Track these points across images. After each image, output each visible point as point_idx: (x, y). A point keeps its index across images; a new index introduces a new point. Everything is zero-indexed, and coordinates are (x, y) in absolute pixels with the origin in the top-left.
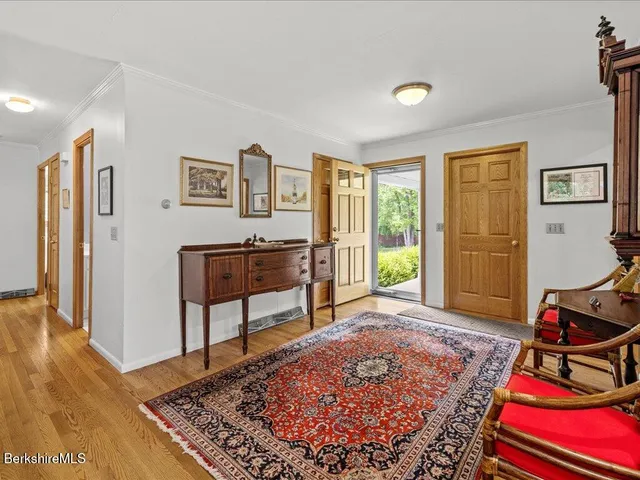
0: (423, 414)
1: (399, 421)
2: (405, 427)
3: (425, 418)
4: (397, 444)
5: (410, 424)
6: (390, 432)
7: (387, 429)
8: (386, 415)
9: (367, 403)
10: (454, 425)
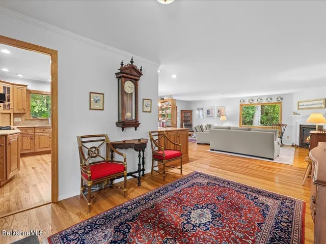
1: (191, 190)
2: (189, 189)
3: (181, 191)
4: (192, 186)
5: (187, 189)
6: (194, 188)
8: (195, 192)
9: (203, 196)
10: (172, 188)
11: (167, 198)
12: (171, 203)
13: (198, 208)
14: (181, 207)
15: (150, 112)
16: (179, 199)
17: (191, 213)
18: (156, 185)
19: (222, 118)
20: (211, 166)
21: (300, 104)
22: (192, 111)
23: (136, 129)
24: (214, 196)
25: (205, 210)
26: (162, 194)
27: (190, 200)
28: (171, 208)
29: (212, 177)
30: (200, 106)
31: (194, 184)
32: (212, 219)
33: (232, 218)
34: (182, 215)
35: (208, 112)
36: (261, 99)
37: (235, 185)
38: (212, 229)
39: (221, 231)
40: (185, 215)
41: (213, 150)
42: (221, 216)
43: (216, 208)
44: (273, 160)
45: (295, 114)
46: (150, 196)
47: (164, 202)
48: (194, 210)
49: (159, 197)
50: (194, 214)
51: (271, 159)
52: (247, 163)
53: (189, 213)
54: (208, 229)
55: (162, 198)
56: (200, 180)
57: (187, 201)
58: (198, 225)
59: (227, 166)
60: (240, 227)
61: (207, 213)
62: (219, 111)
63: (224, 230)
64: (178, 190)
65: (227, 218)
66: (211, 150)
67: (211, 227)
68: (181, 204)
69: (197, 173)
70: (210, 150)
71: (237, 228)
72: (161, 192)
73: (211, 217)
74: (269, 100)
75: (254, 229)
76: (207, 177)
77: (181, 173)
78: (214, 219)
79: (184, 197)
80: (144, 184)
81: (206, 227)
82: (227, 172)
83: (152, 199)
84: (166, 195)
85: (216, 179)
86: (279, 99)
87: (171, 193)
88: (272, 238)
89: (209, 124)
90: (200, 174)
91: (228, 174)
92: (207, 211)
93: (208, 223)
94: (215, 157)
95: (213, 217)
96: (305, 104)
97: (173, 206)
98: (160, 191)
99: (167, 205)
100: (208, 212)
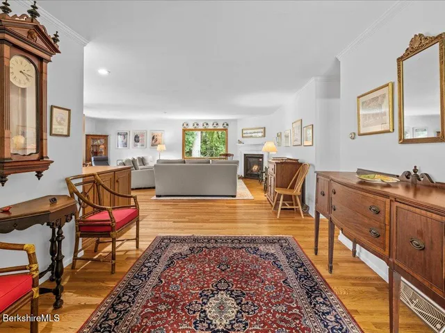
0: (162, 282)
1: (175, 272)
2: (171, 270)
3: (160, 279)
4: (172, 263)
5: (168, 272)
6: (177, 265)
7: (180, 266)
8: (184, 272)
9: (200, 274)
10: (141, 282)
11: (146, 307)
12: (161, 312)
13: (208, 297)
14: (183, 310)
15: (68, 135)
16: (167, 296)
17: (205, 311)
18: (101, 288)
19: (159, 147)
20: (174, 222)
21: (244, 132)
22: (107, 136)
23: (39, 175)
24: (214, 267)
25: (219, 296)
26: (128, 302)
27: (187, 289)
28: (167, 322)
29: (189, 238)
30: (123, 129)
31: (171, 258)
32: (238, 304)
33: (257, 289)
34: (195, 323)
35: (137, 139)
36: (207, 124)
37: (225, 240)
38: (251, 321)
39: (261, 316)
40: (201, 322)
41: (160, 196)
42: (244, 294)
43: (231, 285)
44: (235, 196)
45: (240, 142)
46: (106, 318)
47: (146, 316)
48: (205, 304)
49: (126, 311)
50: (211, 312)
51: (233, 196)
52: (212, 206)
53: (202, 315)
54: (247, 324)
55: (135, 309)
56: (176, 249)
57: (184, 294)
58: (229, 327)
59: (195, 216)
60: (275, 298)
61: (226, 300)
62: (153, 138)
63: (263, 312)
64: (153, 280)
65: (252, 292)
66: (157, 196)
67: (247, 318)
68: (177, 304)
69: (163, 239)
70: (155, 198)
71: (273, 301)
72: (124, 299)
73: (235, 303)
74: (215, 125)
75: (286, 291)
76: (182, 240)
77: (137, 247)
78: (240, 303)
79: (172, 287)
80: (69, 298)
81: (241, 322)
82: (201, 224)
83: (116, 324)
84: (138, 299)
85: (196, 240)
86: (225, 125)
87: (147, 292)
88: (307, 292)
89: (141, 156)
90: (170, 239)
91: (204, 227)
92: (222, 296)
93: (239, 315)
94: (169, 207)
95: (238, 301)
96: (249, 131)
97: (169, 315)
98: (119, 298)
99: (156, 321)
100: (225, 296)
